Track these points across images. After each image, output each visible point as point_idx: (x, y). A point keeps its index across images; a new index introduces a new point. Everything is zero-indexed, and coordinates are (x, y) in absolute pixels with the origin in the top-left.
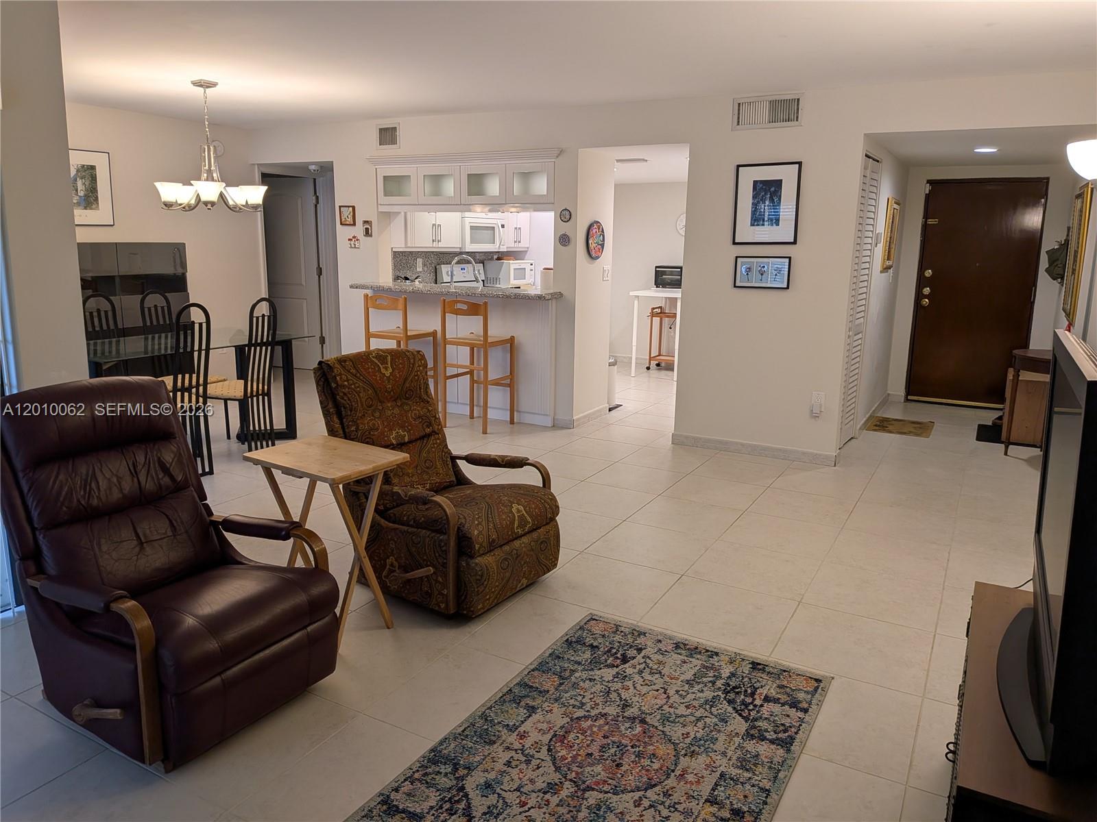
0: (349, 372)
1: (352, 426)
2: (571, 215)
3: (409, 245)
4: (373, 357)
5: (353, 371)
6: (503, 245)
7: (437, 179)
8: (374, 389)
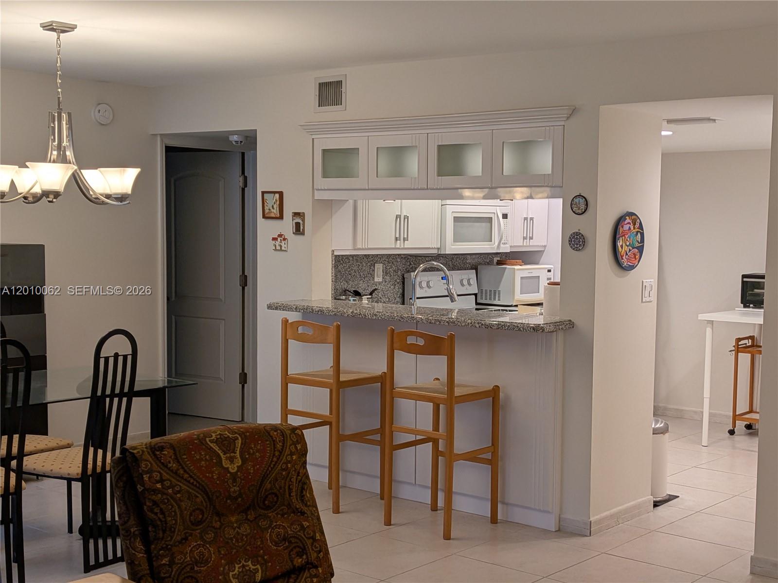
0: (166, 466)
1: (164, 556)
2: (587, 205)
3: (359, 246)
4: (212, 441)
5: (173, 465)
6: (504, 244)
7: (398, 152)
8: (207, 494)
